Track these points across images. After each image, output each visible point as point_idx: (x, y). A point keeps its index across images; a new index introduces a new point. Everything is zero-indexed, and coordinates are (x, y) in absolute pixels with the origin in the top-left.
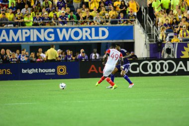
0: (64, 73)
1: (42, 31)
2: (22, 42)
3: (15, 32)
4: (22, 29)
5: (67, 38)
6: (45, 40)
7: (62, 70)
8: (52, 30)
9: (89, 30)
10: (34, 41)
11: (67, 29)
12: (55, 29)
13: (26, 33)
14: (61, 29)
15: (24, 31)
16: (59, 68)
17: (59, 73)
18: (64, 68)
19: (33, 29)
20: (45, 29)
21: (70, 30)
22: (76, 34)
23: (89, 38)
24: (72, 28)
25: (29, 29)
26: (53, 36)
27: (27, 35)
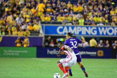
0: (102, 55)
1: (89, 28)
2: (77, 35)
3: (73, 28)
4: (77, 27)
5: (105, 33)
6: (91, 34)
7: (101, 53)
8: (96, 28)
10: (84, 35)
11: (105, 28)
12: (97, 28)
13: (79, 29)
14: (101, 28)
15: (78, 28)
16: (99, 52)
17: (99, 55)
18: (102, 52)
19: (84, 27)
20: (91, 27)
21: (106, 28)
22: (111, 31)
24: (108, 27)
25: (81, 27)
26: (96, 32)
27: (80, 31)
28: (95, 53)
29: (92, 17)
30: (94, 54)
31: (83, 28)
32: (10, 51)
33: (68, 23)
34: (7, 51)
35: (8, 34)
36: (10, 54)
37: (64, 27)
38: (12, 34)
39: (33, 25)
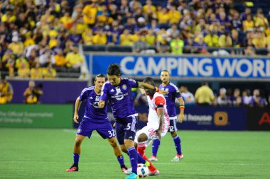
0: (224, 122)
1: (195, 61)
3: (157, 60)
4: (166, 57)
5: (231, 73)
6: (200, 75)
7: (222, 118)
8: (209, 61)
9: (262, 63)
10: (182, 76)
11: (231, 61)
12: (214, 59)
13: (172, 63)
14: (222, 60)
15: (170, 60)
16: (218, 115)
17: (217, 122)
18: (224, 115)
19: (183, 57)
20: (200, 59)
21: (235, 62)
22: (244, 68)
23: (262, 74)
24: (239, 59)
25: (177, 58)
26: (210, 69)
27: (174, 67)
28: (209, 118)
29: (201, 36)
30: (207, 121)
31: (180, 60)
32: (13, 114)
33: (145, 49)
34: (4, 114)
35: (8, 75)
36: (12, 120)
37: (136, 58)
38: (16, 75)
39: (65, 55)
